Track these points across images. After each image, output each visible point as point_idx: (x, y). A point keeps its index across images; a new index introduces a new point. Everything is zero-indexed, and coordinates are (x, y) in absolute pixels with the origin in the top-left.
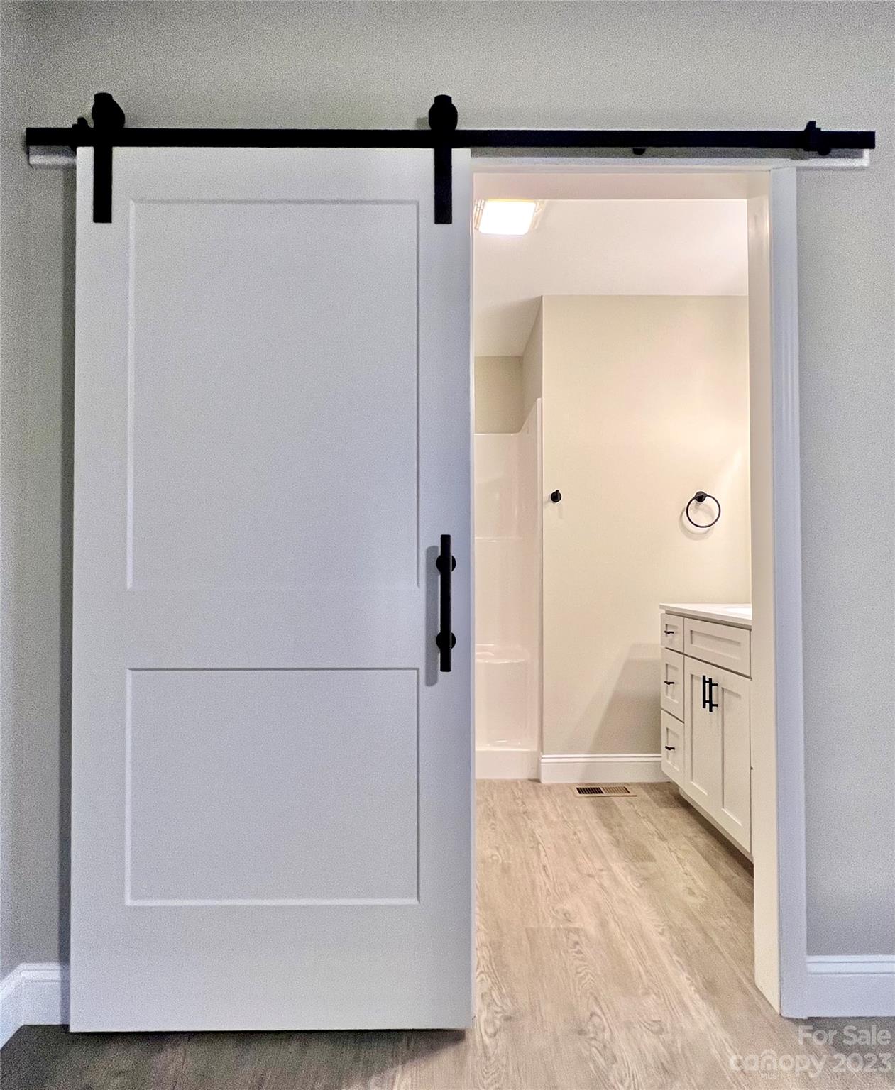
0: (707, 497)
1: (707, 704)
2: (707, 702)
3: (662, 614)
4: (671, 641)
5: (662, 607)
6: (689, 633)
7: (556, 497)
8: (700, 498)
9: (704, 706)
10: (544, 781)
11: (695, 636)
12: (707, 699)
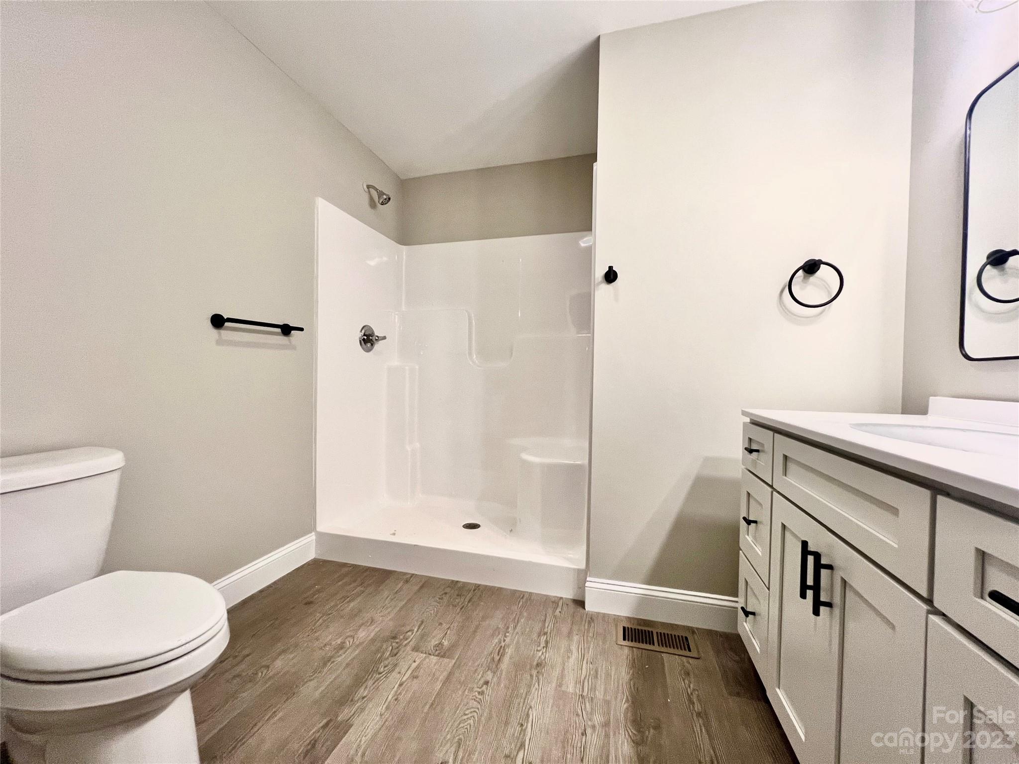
0: (822, 266)
1: (810, 593)
2: (810, 588)
3: (744, 424)
4: (754, 463)
5: (745, 413)
6: (781, 458)
7: (611, 276)
8: (811, 267)
9: (803, 595)
10: (589, 607)
11: (791, 466)
12: (810, 581)
